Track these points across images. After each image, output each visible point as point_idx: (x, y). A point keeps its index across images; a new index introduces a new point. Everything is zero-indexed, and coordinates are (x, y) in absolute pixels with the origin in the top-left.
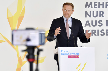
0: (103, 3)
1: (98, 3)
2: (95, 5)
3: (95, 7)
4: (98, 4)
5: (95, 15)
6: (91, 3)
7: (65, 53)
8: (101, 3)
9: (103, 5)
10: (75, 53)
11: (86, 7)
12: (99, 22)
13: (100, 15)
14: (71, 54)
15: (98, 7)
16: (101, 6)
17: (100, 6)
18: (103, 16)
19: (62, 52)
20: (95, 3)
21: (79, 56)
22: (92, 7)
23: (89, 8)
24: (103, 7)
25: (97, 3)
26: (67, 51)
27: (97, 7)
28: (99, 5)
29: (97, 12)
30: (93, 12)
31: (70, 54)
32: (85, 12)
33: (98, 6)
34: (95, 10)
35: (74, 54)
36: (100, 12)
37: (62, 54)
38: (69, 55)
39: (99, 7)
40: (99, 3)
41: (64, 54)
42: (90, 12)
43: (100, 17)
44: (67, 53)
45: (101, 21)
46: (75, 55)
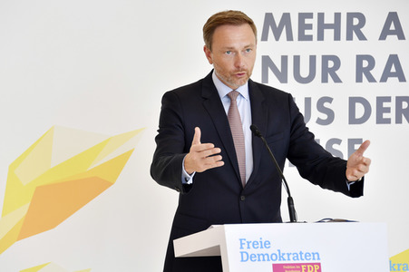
0: (338, 16)
1: (315, 16)
2: (303, 27)
3: (302, 37)
4: (314, 21)
5: (305, 73)
6: (286, 17)
7: (256, 252)
8: (329, 19)
9: (336, 26)
10: (301, 253)
11: (264, 37)
12: (321, 107)
13: (325, 70)
14: (286, 257)
15: (315, 37)
16: (329, 33)
17: (326, 31)
18: (337, 80)
19: (245, 246)
20: (302, 16)
21: (319, 264)
22: (290, 38)
23: (277, 38)
24: (337, 37)
25: (310, 16)
26: (267, 244)
27: (310, 38)
28: (322, 26)
29: (313, 59)
30: (297, 59)
31: (281, 257)
32: (263, 57)
33: (314, 32)
34: (304, 50)
35: (296, 256)
36: (325, 59)
37: (245, 255)
38: (278, 262)
39: (321, 37)
40: (321, 16)
41: (251, 257)
42: (284, 59)
43: (325, 80)
44: (264, 251)
45: (330, 100)
46: (300, 262)
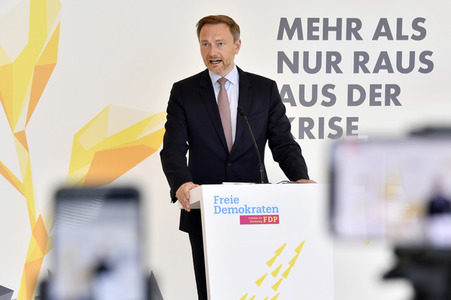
0: (339, 21)
1: (321, 21)
2: (311, 29)
3: (311, 37)
4: (320, 25)
5: (312, 65)
6: (298, 22)
7: (227, 206)
8: (332, 23)
9: (338, 29)
10: (263, 207)
11: (280, 37)
12: (325, 92)
13: (329, 64)
14: (251, 210)
15: (321, 37)
16: (332, 34)
17: (329, 32)
18: (338, 71)
19: (218, 202)
20: (311, 21)
21: (278, 216)
22: (300, 37)
23: (290, 38)
24: (339, 37)
25: (317, 20)
26: (236, 200)
27: (317, 38)
28: (327, 29)
29: (319, 54)
30: (306, 54)
31: (247, 210)
32: (279, 53)
33: (320, 33)
34: (312, 47)
35: (259, 210)
36: (329, 54)
37: (218, 209)
38: (244, 214)
39: (325, 37)
40: (326, 21)
41: (223, 211)
42: (296, 54)
43: (328, 71)
44: (234, 206)
45: (332, 87)
46: (263, 214)
